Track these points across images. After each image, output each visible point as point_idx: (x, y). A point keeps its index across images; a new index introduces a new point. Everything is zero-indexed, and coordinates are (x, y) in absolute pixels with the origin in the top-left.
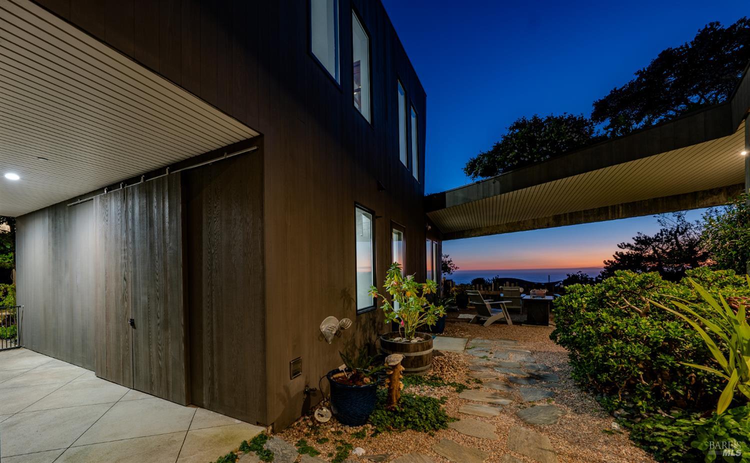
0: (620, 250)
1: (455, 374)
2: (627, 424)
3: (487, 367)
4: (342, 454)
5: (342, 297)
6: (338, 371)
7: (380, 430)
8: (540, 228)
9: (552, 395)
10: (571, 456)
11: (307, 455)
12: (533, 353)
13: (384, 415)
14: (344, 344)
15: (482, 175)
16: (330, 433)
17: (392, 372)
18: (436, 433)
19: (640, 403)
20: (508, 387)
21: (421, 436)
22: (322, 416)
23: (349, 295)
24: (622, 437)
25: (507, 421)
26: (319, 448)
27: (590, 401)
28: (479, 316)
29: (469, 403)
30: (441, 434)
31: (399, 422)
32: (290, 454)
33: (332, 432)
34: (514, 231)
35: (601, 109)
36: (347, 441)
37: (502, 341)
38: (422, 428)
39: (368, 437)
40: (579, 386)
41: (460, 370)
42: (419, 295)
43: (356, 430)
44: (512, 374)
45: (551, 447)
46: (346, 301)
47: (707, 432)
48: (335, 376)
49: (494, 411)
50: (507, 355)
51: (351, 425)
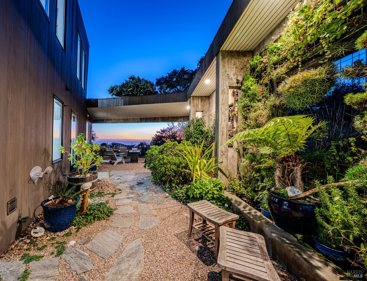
0: (157, 133)
1: (109, 189)
2: (170, 193)
3: (121, 183)
4: (61, 249)
5: (44, 153)
6: (48, 200)
7: (81, 227)
8: (135, 123)
9: (147, 189)
10: (159, 209)
11: (33, 262)
12: (136, 174)
13: (80, 218)
14: (44, 183)
15: (116, 95)
16: (46, 241)
17: (85, 193)
18: (109, 218)
19: (173, 185)
20: (132, 189)
21: (103, 222)
22: (37, 233)
23: (48, 152)
24: (170, 197)
25: (136, 203)
26: (42, 253)
27: (159, 188)
28: (111, 161)
29: (119, 200)
30: (112, 217)
31: (90, 219)
32: (17, 268)
33: (48, 240)
34: (126, 122)
35: (159, 82)
36: (61, 241)
37: (123, 171)
38: (102, 218)
39: (74, 233)
40: (154, 184)
41: (110, 186)
42: (92, 151)
43: (64, 233)
44: (131, 184)
45: (153, 208)
46: (46, 156)
47: (190, 189)
48: (47, 204)
49: (130, 201)
50: (127, 177)
51: (61, 231)
